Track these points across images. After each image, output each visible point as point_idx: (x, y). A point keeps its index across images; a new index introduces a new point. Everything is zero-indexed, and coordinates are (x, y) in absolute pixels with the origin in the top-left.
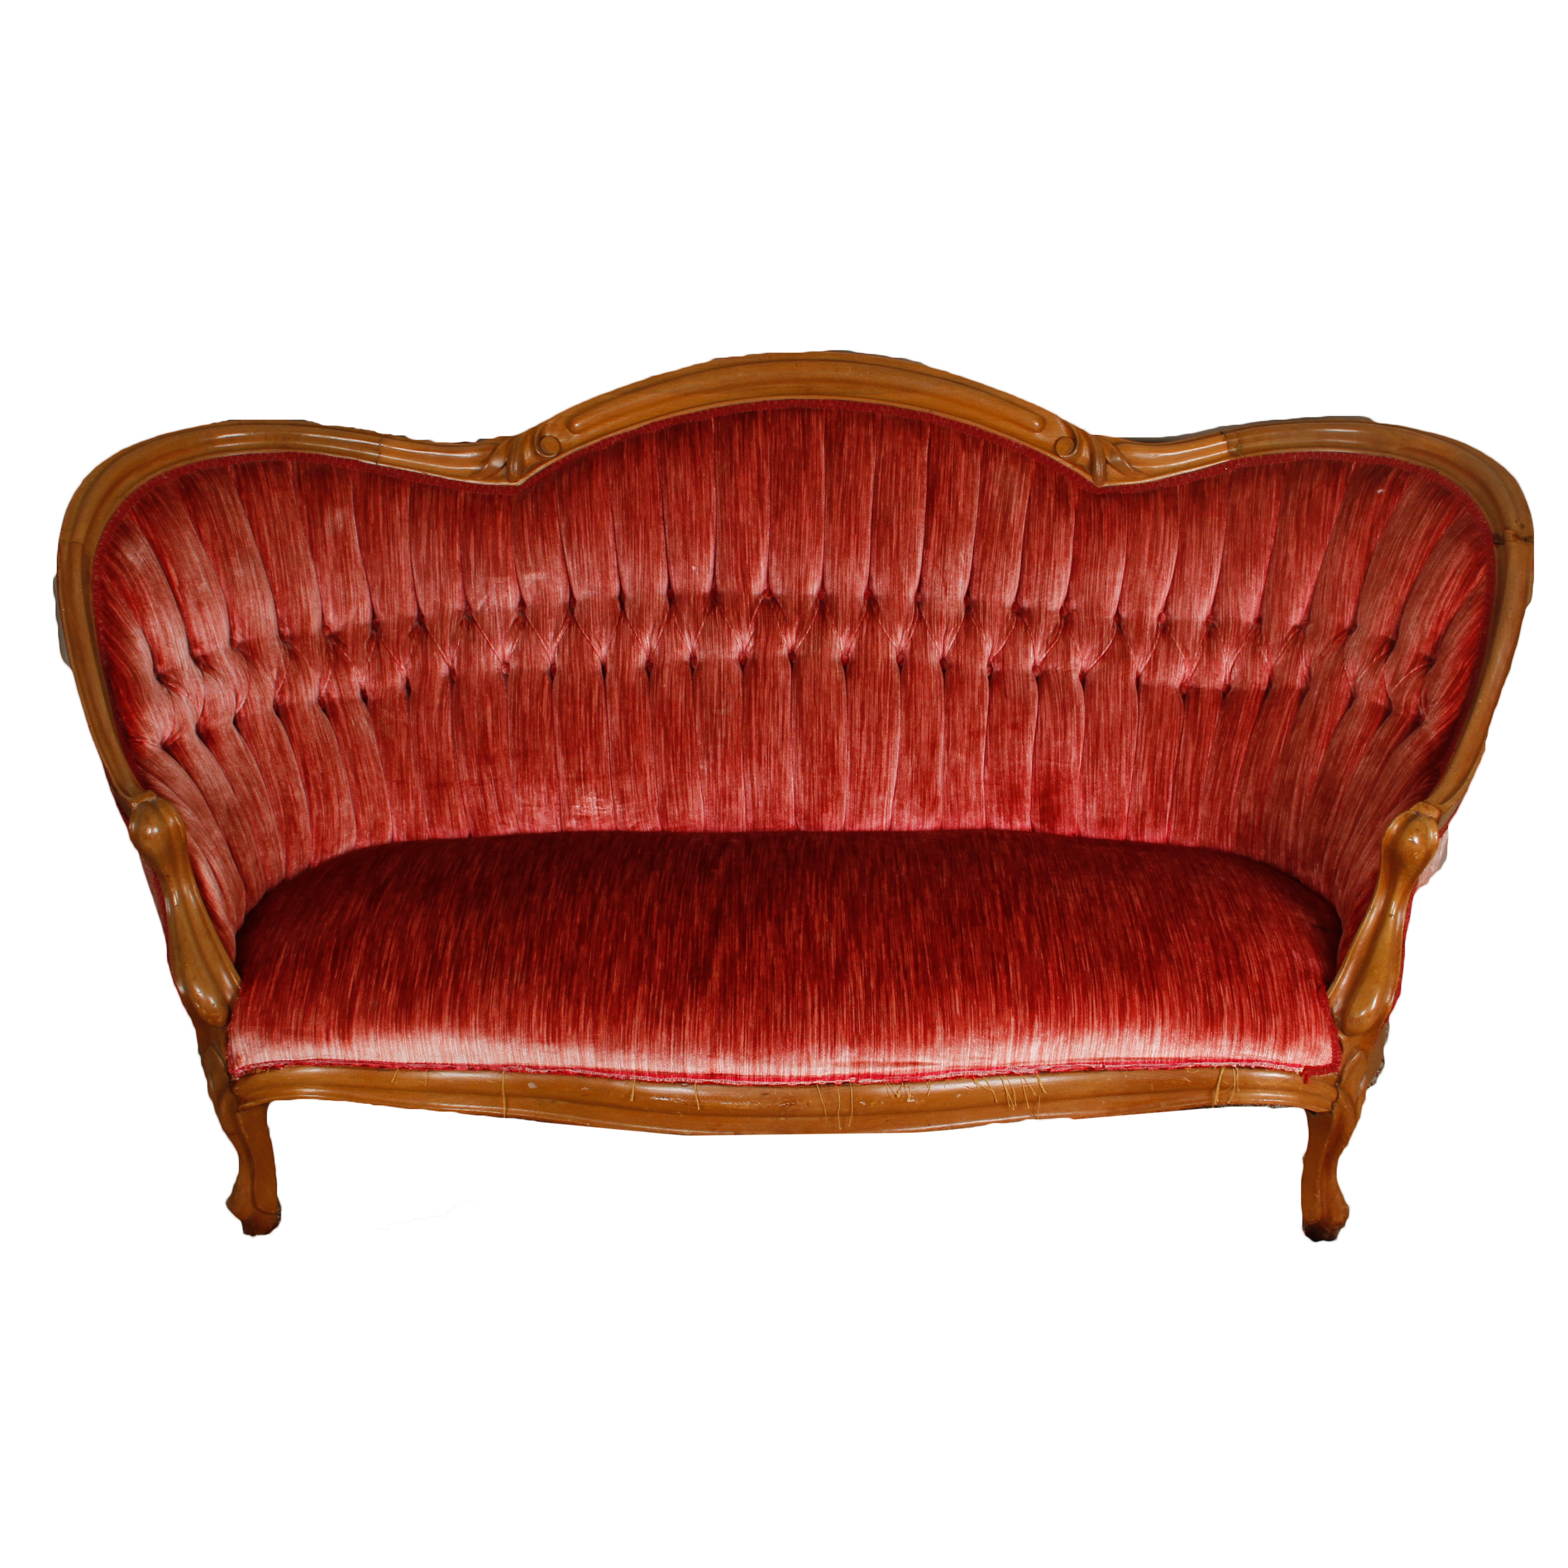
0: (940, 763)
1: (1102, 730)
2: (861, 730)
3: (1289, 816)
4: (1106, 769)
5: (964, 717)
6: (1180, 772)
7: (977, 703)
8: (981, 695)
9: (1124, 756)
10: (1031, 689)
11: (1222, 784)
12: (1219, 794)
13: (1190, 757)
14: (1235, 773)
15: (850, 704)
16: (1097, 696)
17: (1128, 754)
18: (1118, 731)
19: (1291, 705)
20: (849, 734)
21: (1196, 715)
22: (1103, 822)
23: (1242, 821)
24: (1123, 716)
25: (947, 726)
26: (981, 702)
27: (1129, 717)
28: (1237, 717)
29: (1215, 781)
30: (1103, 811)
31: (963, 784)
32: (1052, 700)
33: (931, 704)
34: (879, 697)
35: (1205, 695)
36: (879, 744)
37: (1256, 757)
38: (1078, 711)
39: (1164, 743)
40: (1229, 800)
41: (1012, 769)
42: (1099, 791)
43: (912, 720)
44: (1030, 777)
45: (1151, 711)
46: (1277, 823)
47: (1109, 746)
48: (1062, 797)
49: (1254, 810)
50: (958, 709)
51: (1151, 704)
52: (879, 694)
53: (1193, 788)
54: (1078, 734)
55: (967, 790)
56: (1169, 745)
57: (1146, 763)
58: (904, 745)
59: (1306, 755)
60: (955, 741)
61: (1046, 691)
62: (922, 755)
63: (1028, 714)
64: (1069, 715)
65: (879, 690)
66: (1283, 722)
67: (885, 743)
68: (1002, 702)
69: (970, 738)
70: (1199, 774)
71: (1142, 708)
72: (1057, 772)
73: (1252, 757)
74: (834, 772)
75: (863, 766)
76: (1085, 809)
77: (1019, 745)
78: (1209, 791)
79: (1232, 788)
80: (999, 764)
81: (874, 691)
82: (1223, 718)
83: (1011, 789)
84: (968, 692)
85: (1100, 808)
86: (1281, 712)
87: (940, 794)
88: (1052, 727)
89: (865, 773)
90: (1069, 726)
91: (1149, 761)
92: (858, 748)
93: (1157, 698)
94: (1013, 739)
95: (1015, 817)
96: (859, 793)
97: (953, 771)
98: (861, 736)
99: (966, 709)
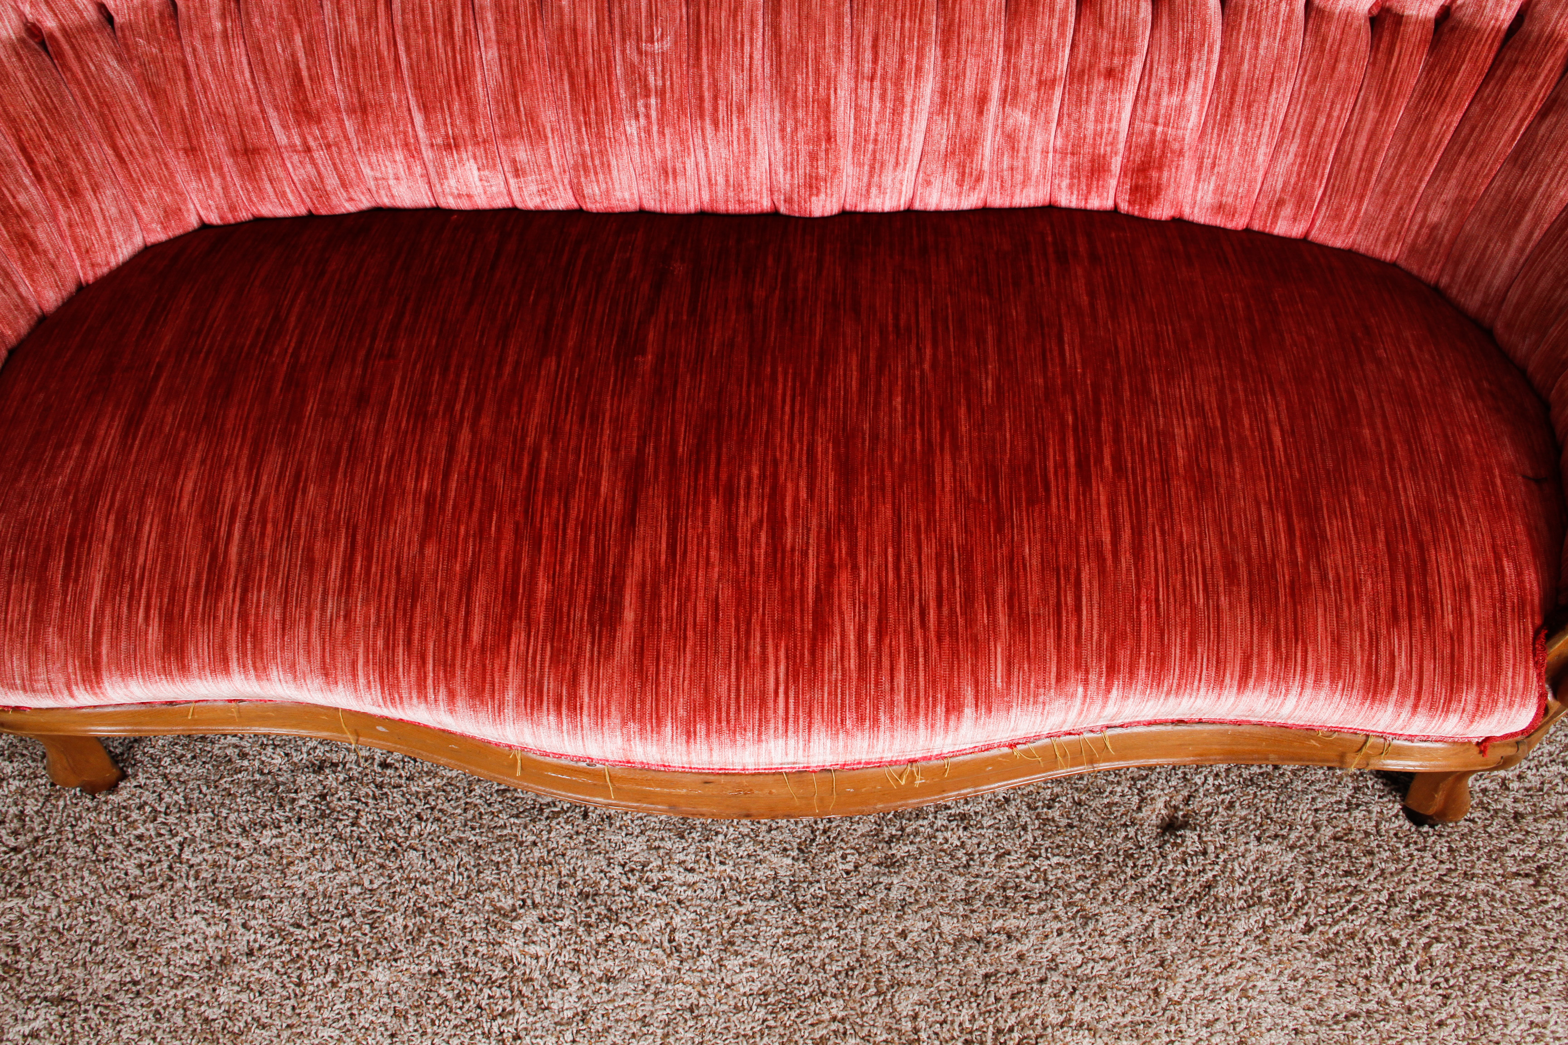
0: (990, 127)
1: (1241, 82)
2: (872, 79)
3: (1506, 252)
4: (1238, 140)
5: (1033, 59)
6: (1347, 148)
7: (1055, 36)
8: (1063, 24)
9: (1267, 123)
10: (1142, 16)
11: (1407, 174)
12: (1399, 186)
13: (1368, 126)
14: (1431, 161)
15: (856, 37)
16: (1243, 29)
17: (1274, 118)
18: (1267, 84)
19: (1551, 70)
20: (853, 84)
21: (1389, 62)
22: (1220, 208)
23: (1425, 231)
24: (1278, 61)
25: (1006, 70)
26: (1062, 34)
27: (1287, 62)
28: (1453, 71)
29: (1397, 168)
30: (1222, 194)
31: (1022, 154)
32: (1173, 33)
33: (983, 39)
34: (902, 28)
35: (1411, 28)
36: (899, 100)
37: (1471, 144)
38: (1210, 51)
39: (1333, 103)
40: (1413, 197)
41: (1098, 135)
42: (1222, 169)
43: (951, 62)
44: (1121, 146)
45: (1322, 51)
46: (1483, 254)
47: (1249, 106)
48: (1165, 174)
49: (1449, 221)
50: (1026, 46)
51: (1324, 41)
52: (903, 22)
53: (1362, 174)
54: (1205, 88)
55: (1027, 159)
56: (1338, 106)
57: (1299, 131)
58: (937, 99)
59: (1560, 166)
60: (1016, 94)
61: (1165, 20)
62: (964, 113)
63: (1133, 53)
64: (1196, 57)
65: (903, 16)
66: (1530, 96)
67: (908, 98)
68: (1095, 35)
69: (1039, 90)
70: (1376, 153)
71: (1308, 45)
72: (1165, 141)
73: (1466, 142)
74: (829, 140)
75: (873, 131)
76: (1196, 189)
77: (1113, 101)
78: (1384, 181)
79: (1420, 181)
80: (1080, 127)
81: (895, 18)
82: (1429, 69)
83: (1092, 161)
84: (1043, 20)
85: (1220, 190)
86: (1532, 79)
87: (986, 166)
88: (1166, 76)
89: (876, 141)
90: (1193, 75)
91: (1303, 129)
92: (866, 105)
93: (1333, 31)
94: (1104, 92)
95: (1093, 194)
96: (866, 168)
97: (1009, 136)
98: (872, 88)
99: (1037, 46)
